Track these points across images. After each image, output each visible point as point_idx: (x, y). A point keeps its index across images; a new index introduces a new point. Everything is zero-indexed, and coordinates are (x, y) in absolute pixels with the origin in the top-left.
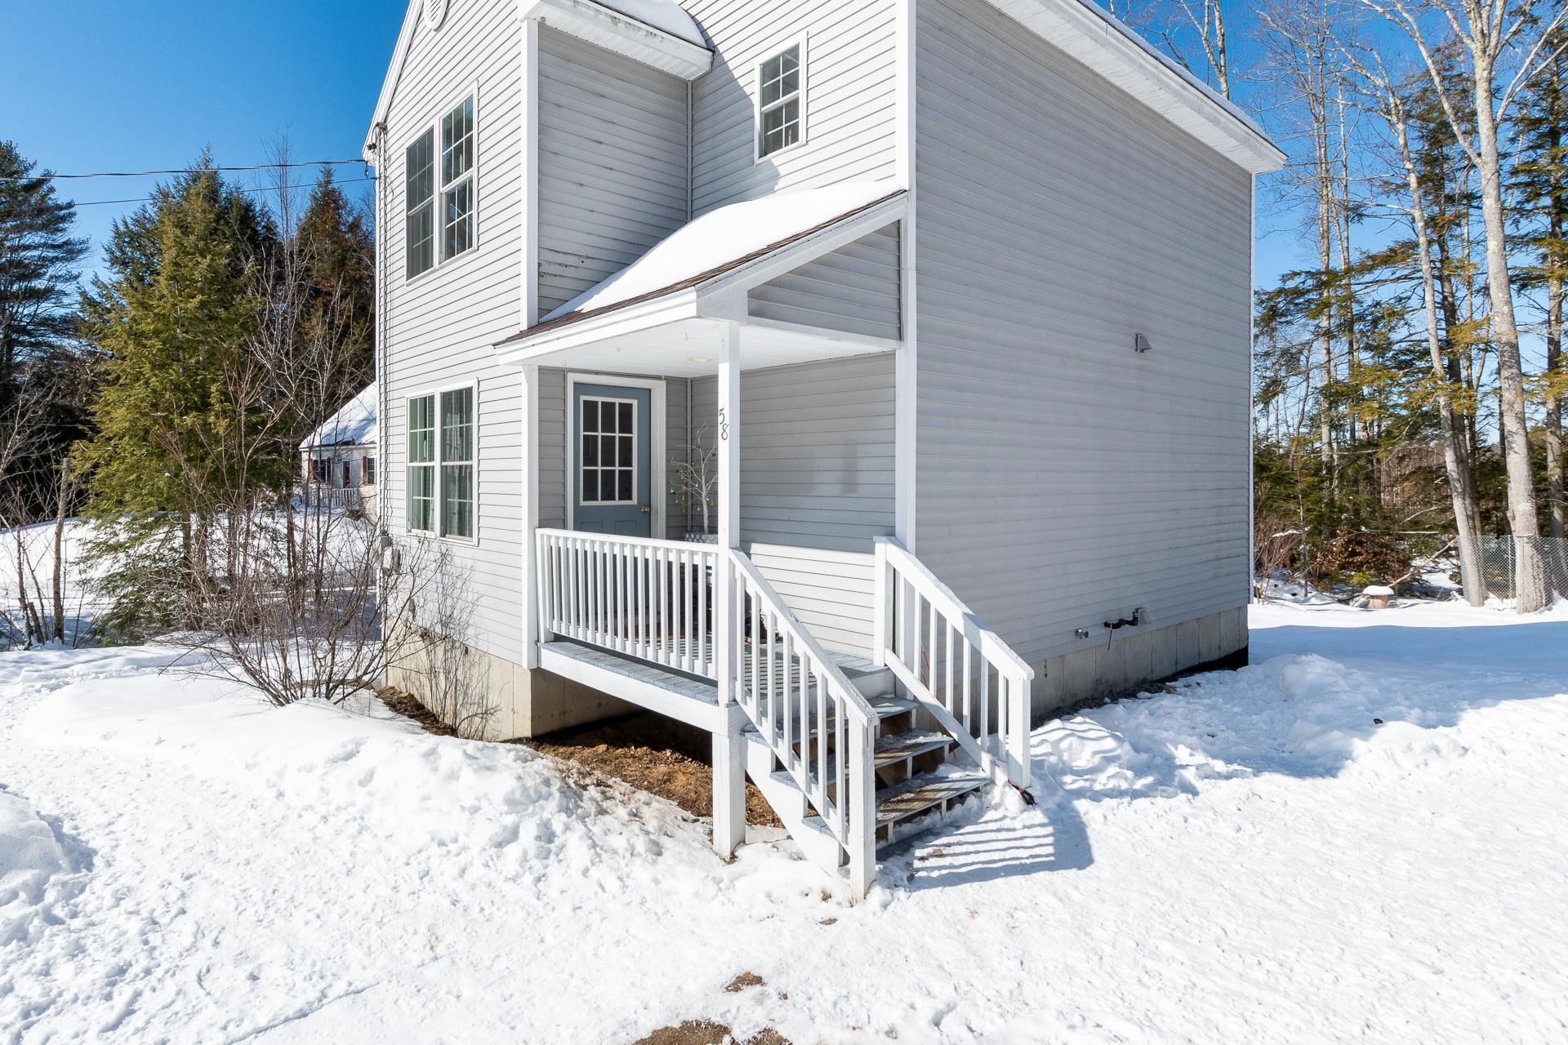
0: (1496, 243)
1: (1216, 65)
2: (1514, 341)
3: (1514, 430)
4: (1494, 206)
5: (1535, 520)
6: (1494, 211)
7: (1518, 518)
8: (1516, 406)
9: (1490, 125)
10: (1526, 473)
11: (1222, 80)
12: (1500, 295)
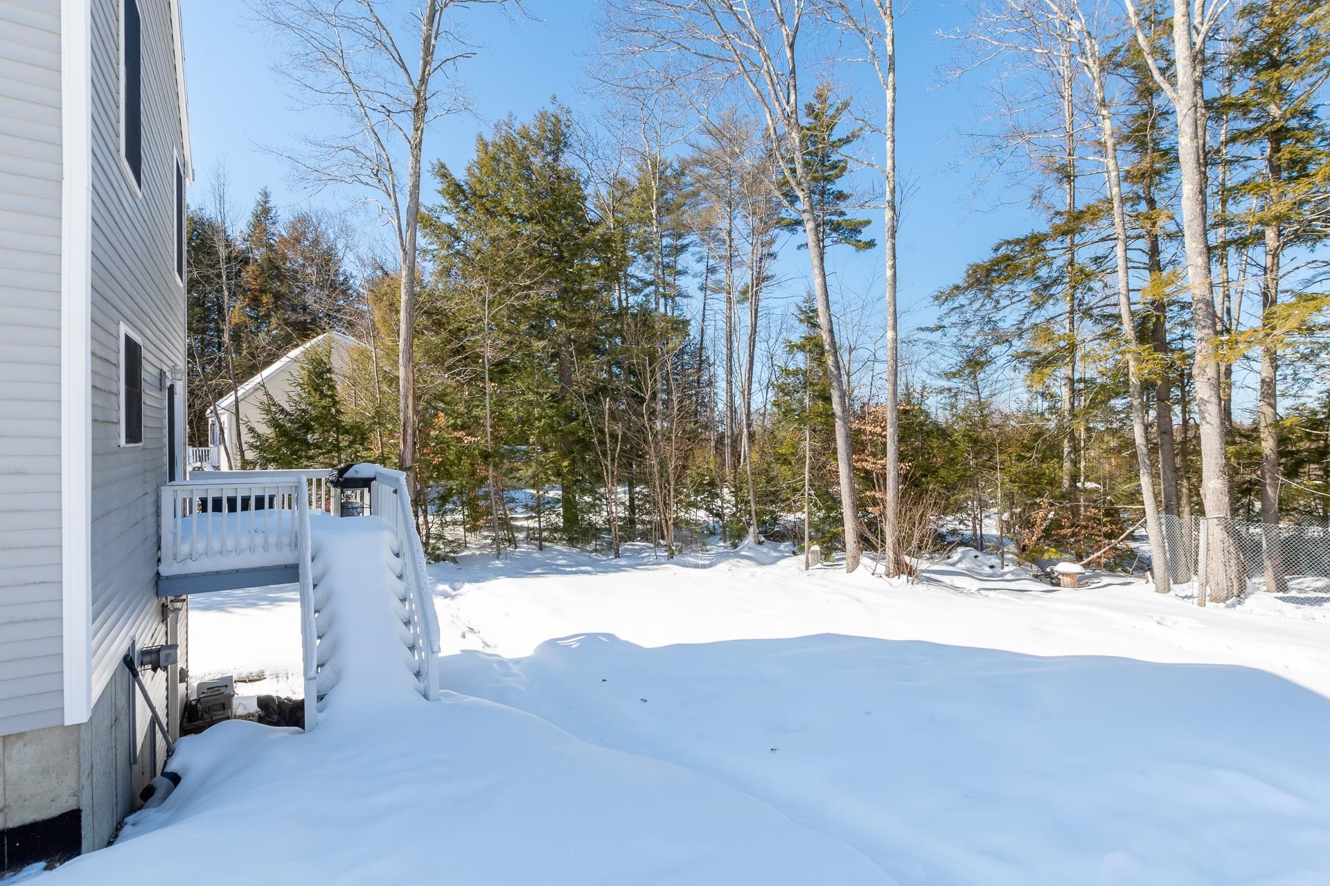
0: (1190, 186)
1: (881, 6)
2: (1208, 297)
3: (1206, 397)
4: (1189, 145)
5: (1227, 499)
6: (1189, 151)
7: (1208, 497)
8: (1208, 370)
9: (1187, 53)
10: (1218, 446)
11: (887, 22)
12: (1194, 245)
